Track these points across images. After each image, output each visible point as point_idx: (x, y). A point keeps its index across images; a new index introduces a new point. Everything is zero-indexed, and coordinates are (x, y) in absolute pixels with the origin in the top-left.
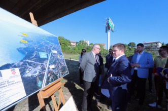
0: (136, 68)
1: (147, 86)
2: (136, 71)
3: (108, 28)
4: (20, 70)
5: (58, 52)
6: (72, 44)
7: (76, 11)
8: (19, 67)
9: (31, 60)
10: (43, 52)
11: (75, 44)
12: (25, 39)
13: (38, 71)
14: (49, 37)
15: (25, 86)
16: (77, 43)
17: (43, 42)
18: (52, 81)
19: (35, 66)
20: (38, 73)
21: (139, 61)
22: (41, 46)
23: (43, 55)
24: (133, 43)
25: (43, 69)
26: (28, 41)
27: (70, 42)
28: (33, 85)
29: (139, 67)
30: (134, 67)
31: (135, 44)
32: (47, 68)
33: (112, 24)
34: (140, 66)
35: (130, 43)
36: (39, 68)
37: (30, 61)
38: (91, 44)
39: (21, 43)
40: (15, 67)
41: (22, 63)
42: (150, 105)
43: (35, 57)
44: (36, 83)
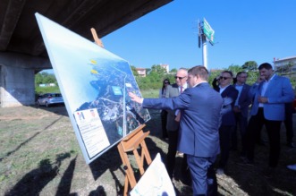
0: (261, 105)
1: (284, 138)
2: (261, 110)
3: (203, 38)
4: (99, 111)
5: (133, 85)
6: (139, 72)
7: (144, 14)
8: (96, 107)
9: (105, 97)
10: (116, 85)
11: (144, 73)
12: (95, 69)
13: (116, 113)
14: (119, 63)
15: (107, 132)
16: (147, 70)
17: (113, 72)
18: (133, 128)
19: (111, 106)
20: (115, 117)
21: (267, 92)
22: (112, 77)
23: (117, 91)
24: (253, 62)
25: (121, 111)
26: (99, 72)
27: (135, 70)
28: (114, 132)
29: (267, 103)
30: (258, 103)
31: (256, 65)
32: (124, 110)
33: (209, 30)
34: (269, 100)
35: (247, 63)
36: (116, 109)
37: (105, 99)
38: (173, 70)
39: (92, 74)
40: (93, 107)
41: (98, 102)
42: (290, 167)
43: (109, 94)
44: (116, 129)
